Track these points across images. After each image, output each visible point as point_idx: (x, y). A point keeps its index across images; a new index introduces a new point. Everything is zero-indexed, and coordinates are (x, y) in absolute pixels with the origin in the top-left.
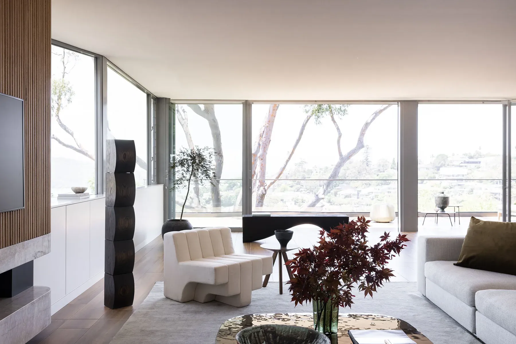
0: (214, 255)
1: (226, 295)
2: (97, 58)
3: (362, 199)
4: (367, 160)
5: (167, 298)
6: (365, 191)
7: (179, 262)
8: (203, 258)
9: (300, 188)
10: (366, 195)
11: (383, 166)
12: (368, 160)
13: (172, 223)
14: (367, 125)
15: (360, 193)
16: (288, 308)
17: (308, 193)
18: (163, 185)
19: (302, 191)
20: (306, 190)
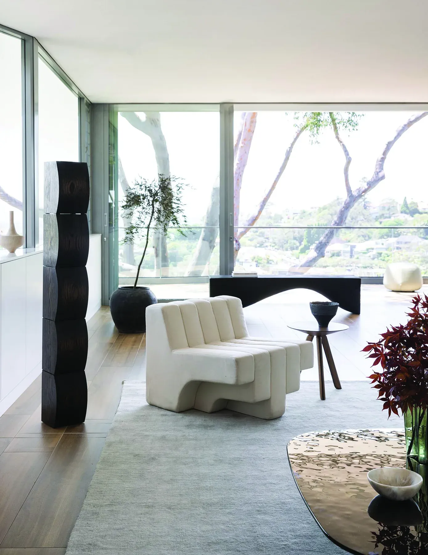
0: (220, 340)
1: (251, 400)
2: (25, 41)
3: (358, 258)
4: (364, 200)
5: (152, 405)
6: (361, 247)
7: (174, 350)
8: (206, 343)
9: (264, 241)
10: (364, 253)
11: (389, 209)
12: (366, 200)
13: (127, 292)
14: (389, 145)
15: (355, 250)
16: (344, 421)
17: (276, 250)
18: (101, 234)
19: (267, 246)
20: (273, 245)
